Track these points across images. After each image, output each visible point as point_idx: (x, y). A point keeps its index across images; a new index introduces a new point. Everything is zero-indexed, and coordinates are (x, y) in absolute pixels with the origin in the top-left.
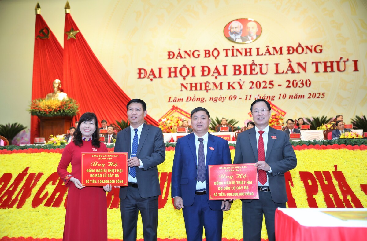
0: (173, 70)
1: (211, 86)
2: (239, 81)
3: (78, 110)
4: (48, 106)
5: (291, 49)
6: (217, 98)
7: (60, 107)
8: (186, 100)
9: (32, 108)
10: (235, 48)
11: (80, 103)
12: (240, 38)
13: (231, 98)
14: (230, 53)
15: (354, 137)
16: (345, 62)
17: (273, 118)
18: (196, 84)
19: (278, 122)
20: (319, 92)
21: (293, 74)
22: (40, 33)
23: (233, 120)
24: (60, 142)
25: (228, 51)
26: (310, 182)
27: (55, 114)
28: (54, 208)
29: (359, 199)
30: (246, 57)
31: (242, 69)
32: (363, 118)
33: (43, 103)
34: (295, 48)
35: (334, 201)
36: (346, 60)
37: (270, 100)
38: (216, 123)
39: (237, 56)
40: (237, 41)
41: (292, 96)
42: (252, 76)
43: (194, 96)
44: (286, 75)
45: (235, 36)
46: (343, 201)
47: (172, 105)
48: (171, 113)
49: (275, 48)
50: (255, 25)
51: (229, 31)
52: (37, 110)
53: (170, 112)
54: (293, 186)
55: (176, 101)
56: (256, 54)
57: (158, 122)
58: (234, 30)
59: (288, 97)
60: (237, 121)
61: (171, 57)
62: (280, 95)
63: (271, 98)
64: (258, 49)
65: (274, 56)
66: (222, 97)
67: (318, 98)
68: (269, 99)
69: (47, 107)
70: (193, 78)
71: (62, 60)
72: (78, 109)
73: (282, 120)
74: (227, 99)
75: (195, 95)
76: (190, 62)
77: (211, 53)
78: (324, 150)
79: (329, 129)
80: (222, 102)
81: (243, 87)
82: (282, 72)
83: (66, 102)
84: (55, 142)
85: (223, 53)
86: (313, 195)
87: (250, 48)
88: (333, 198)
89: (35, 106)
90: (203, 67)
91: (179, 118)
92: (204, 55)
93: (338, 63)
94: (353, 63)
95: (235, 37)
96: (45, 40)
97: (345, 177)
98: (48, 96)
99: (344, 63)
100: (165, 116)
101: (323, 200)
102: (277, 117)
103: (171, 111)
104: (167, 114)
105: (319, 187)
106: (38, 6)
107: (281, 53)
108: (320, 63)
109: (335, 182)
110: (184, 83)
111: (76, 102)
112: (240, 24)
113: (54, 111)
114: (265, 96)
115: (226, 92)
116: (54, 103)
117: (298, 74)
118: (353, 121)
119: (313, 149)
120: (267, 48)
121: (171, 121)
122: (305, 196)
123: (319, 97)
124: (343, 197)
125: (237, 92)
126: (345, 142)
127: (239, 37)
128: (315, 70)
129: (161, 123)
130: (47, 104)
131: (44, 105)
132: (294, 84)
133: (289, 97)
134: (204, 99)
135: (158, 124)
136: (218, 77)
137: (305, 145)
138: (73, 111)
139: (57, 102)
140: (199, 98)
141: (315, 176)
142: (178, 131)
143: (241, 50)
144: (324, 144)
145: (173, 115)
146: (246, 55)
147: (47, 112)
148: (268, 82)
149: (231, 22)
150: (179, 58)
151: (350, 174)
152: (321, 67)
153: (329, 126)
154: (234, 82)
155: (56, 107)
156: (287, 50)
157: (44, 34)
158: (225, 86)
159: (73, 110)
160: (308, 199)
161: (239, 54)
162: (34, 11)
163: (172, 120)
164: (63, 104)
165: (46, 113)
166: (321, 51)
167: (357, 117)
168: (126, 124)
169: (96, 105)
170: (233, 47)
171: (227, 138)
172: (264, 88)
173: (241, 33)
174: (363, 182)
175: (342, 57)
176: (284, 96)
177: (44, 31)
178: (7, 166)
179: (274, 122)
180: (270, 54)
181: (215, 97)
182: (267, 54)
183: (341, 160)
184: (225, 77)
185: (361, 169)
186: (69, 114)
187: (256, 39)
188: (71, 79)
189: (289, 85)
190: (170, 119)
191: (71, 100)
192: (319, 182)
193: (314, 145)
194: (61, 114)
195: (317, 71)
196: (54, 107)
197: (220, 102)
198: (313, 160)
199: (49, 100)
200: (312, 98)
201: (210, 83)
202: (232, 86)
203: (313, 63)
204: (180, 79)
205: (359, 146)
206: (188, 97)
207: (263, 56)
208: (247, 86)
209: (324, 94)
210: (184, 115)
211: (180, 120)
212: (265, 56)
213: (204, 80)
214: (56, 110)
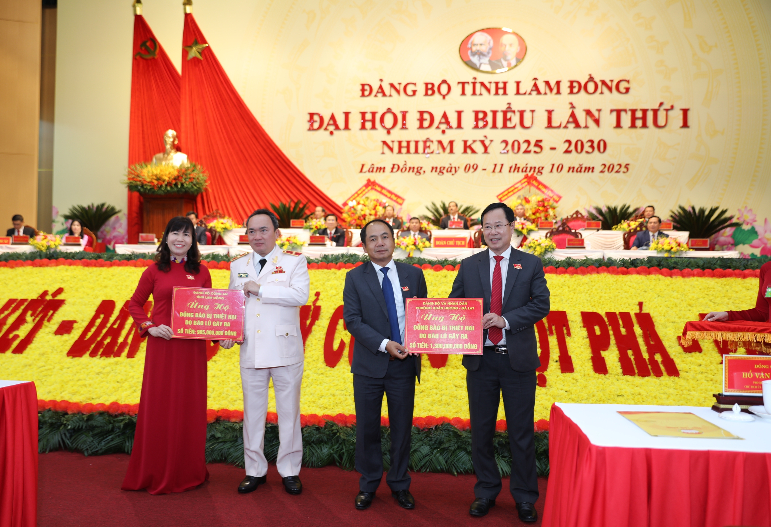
0: (369, 117)
1: (434, 146)
2: (483, 139)
3: (207, 184)
4: (156, 176)
5: (575, 84)
6: (444, 168)
7: (177, 177)
8: (390, 170)
9: (129, 179)
10: (479, 80)
11: (209, 171)
12: (488, 62)
13: (467, 168)
14: (469, 89)
15: (673, 246)
16: (667, 110)
17: (538, 206)
18: (408, 142)
19: (547, 214)
20: (620, 163)
21: (578, 130)
22: (141, 49)
23: (471, 208)
25: (466, 85)
26: (597, 330)
27: (168, 191)
29: (674, 360)
30: (497, 97)
31: (490, 118)
32: (691, 210)
33: (149, 170)
34: (583, 84)
35: (634, 363)
36: (669, 107)
37: (535, 175)
38: (441, 211)
39: (481, 94)
40: (483, 68)
41: (574, 168)
42: (505, 131)
43: (404, 163)
44: (565, 130)
46: (648, 363)
47: (367, 179)
48: (364, 193)
49: (547, 83)
50: (513, 39)
51: (469, 49)
52: (139, 183)
53: (362, 190)
54: (570, 337)
55: (372, 171)
56: (515, 92)
57: (342, 207)
58: (478, 48)
59: (566, 169)
60: (477, 209)
61: (367, 93)
62: (553, 165)
63: (537, 170)
64: (518, 83)
65: (545, 96)
66: (453, 166)
67: (617, 172)
68: (534, 171)
69: (154, 177)
70: (404, 131)
71: (180, 96)
72: (205, 181)
73: (554, 208)
74: (461, 171)
75: (406, 162)
76: (398, 103)
77: (436, 89)
78: (624, 276)
79: (633, 230)
80: (453, 174)
81: (489, 150)
82: (558, 125)
83: (186, 170)
85: (456, 90)
86: (602, 352)
87: (505, 80)
88: (632, 358)
89: (134, 174)
90: (421, 113)
91: (377, 201)
92: (424, 92)
93: (655, 112)
94: (681, 112)
95: (479, 60)
96: (150, 60)
97: (655, 323)
98: (156, 159)
99: (665, 112)
100: (354, 197)
101: (617, 359)
102: (546, 204)
103: (364, 188)
104: (356, 193)
105: (612, 338)
106: (138, 1)
107: (558, 92)
108: (625, 111)
109: (638, 330)
110: (388, 140)
111: (203, 170)
112: (489, 38)
113: (166, 185)
114: (528, 166)
115: (459, 158)
116: (166, 171)
117: (586, 130)
118: (673, 215)
119: (606, 274)
120: (533, 82)
121: (363, 206)
122: (588, 353)
123: (619, 170)
124: (649, 356)
125: (479, 159)
126: (658, 263)
127: (485, 60)
128: (614, 124)
129: (346, 208)
130: (155, 172)
131: (150, 174)
132: (579, 147)
133: (567, 169)
134: (421, 168)
135: (342, 211)
136: (447, 131)
137: (593, 267)
138: (198, 186)
139: (171, 170)
140: (412, 166)
141: (606, 319)
143: (488, 85)
144: (623, 265)
145: (367, 195)
146: (497, 93)
147: (154, 186)
148: (533, 143)
149: (472, 35)
150: (380, 95)
151: (663, 318)
152: (626, 119)
153: (634, 225)
154: (474, 141)
155: (169, 178)
156: (569, 87)
157: (147, 51)
158: (459, 147)
159: (198, 183)
160: (593, 359)
161: (484, 91)
162: (131, 9)
163: (365, 204)
164: (182, 172)
165: (153, 188)
166: (627, 90)
167: (680, 207)
168: (287, 210)
170: (475, 78)
171: (461, 243)
172: (527, 152)
173: (490, 55)
175: (662, 101)
176: (560, 168)
177: (148, 44)
178: (105, 287)
179: (540, 213)
180: (539, 93)
181: (441, 166)
182: (534, 93)
183: (649, 293)
184: (459, 131)
186: (192, 190)
187: (516, 66)
189: (570, 149)
190: (362, 202)
191: (195, 166)
192: (613, 329)
193: (608, 267)
194: (179, 190)
195: (618, 125)
196: (167, 179)
197: (449, 174)
198: (605, 293)
200: (606, 172)
201: (432, 141)
202: (470, 147)
203: (612, 111)
204: (380, 134)
205: (681, 271)
206: (394, 165)
207: (527, 96)
208: (496, 148)
209: (628, 167)
210: (386, 196)
211: (380, 205)
212: (530, 96)
213: (422, 135)
214: (169, 184)
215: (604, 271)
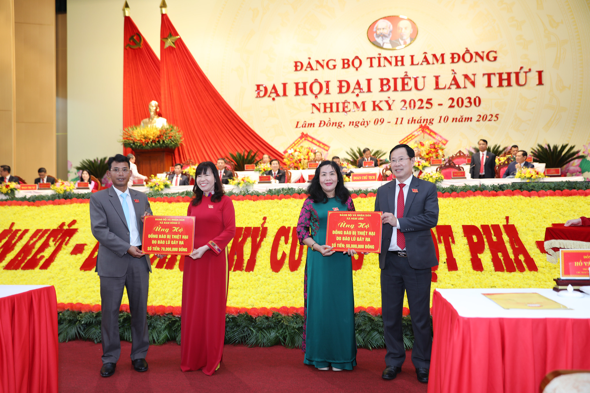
0: (301, 86)
1: (351, 106)
2: (387, 99)
3: (182, 140)
4: (144, 135)
5: (455, 56)
6: (359, 122)
7: (159, 136)
8: (318, 125)
9: (124, 138)
10: (382, 56)
11: (183, 131)
12: (389, 42)
13: (376, 122)
14: (375, 62)
15: (533, 174)
16: (526, 72)
17: (430, 148)
18: (331, 104)
19: (437, 154)
20: (491, 113)
21: (459, 90)
22: (130, 41)
23: (380, 151)
24: (163, 183)
25: (373, 60)
26: (475, 239)
27: (153, 146)
28: (168, 270)
29: (534, 259)
30: (397, 67)
31: (392, 84)
32: (547, 147)
33: (138, 132)
34: (461, 56)
35: (503, 262)
36: (527, 70)
37: (427, 125)
38: (358, 155)
39: (384, 66)
41: (456, 119)
42: (404, 93)
43: (329, 119)
44: (449, 90)
45: (382, 39)
46: (514, 261)
47: (301, 132)
48: (299, 143)
49: (434, 56)
50: (408, 23)
51: (374, 32)
52: (131, 141)
53: (298, 141)
54: (454, 244)
55: (305, 127)
56: (410, 63)
57: (283, 154)
58: (382, 31)
59: (450, 119)
60: (384, 152)
61: (299, 68)
62: (441, 117)
63: (429, 121)
64: (412, 57)
65: (433, 65)
66: (366, 120)
67: (490, 120)
68: (427, 122)
69: (142, 137)
70: (328, 96)
71: (160, 76)
72: (181, 138)
73: (443, 150)
74: (372, 123)
75: (330, 118)
76: (323, 75)
77: (350, 63)
79: (502, 164)
80: (365, 127)
81: (392, 108)
82: (443, 86)
83: (166, 131)
84: (157, 183)
85: (366, 63)
86: (478, 254)
87: (402, 55)
88: (502, 258)
89: (128, 135)
90: (340, 82)
91: (309, 148)
92: (342, 66)
93: (517, 74)
94: (537, 74)
95: (382, 41)
96: (137, 49)
97: (518, 232)
98: (143, 123)
99: (524, 74)
100: (292, 146)
101: (490, 260)
102: (436, 146)
103: (299, 139)
104: (294, 143)
105: (486, 244)
106: (127, 6)
107: (443, 62)
108: (494, 74)
109: (505, 238)
110: (316, 103)
111: (178, 130)
112: (389, 23)
113: (151, 142)
114: (422, 118)
115: (370, 115)
116: (151, 131)
117: (465, 90)
118: (533, 151)
119: (480, 196)
120: (424, 55)
121: (299, 153)
122: (468, 256)
124: (515, 256)
125: (385, 114)
126: (520, 187)
127: (387, 40)
128: (486, 84)
129: (286, 155)
130: (143, 133)
131: (139, 134)
132: (460, 102)
133: (452, 119)
134: (342, 123)
135: (283, 157)
136: (360, 95)
137: (471, 191)
138: (175, 142)
139: (155, 131)
140: (335, 122)
141: (481, 230)
142: (310, 167)
143: (390, 59)
144: (494, 189)
145: (301, 145)
146: (396, 65)
147: (142, 143)
148: (425, 101)
149: (376, 21)
150: (309, 69)
151: (524, 228)
152: (495, 80)
153: (503, 159)
154: (381, 101)
155: (154, 137)
156: (451, 58)
158: (369, 106)
159: (175, 140)
160: (472, 260)
161: (387, 63)
162: (122, 12)
163: (300, 151)
164: (163, 132)
165: (142, 145)
166: (495, 58)
167: (539, 145)
168: (242, 158)
169: (203, 133)
170: (380, 54)
171: (372, 178)
172: (421, 108)
174: (539, 237)
175: (522, 66)
176: (446, 119)
177: (135, 37)
179: (432, 154)
180: (428, 63)
181: (356, 121)
182: (425, 63)
183: (514, 210)
184: (369, 94)
185: (538, 221)
186: (170, 145)
187: (411, 44)
188: (171, 100)
189: (453, 105)
190: (298, 150)
191: (172, 127)
192: (487, 238)
193: (482, 191)
194: (161, 146)
195: (489, 85)
196: (152, 137)
197: (363, 126)
198: (480, 211)
199: (145, 128)
200: (481, 121)
201: (349, 103)
202: (378, 106)
203: (484, 75)
204: (310, 98)
205: (538, 192)
206: (321, 121)
207: (419, 66)
208: (397, 105)
209: (498, 116)
210: (316, 145)
211: (312, 151)
212: (422, 66)
213: (341, 98)
214: (154, 141)
215: (479, 194)
